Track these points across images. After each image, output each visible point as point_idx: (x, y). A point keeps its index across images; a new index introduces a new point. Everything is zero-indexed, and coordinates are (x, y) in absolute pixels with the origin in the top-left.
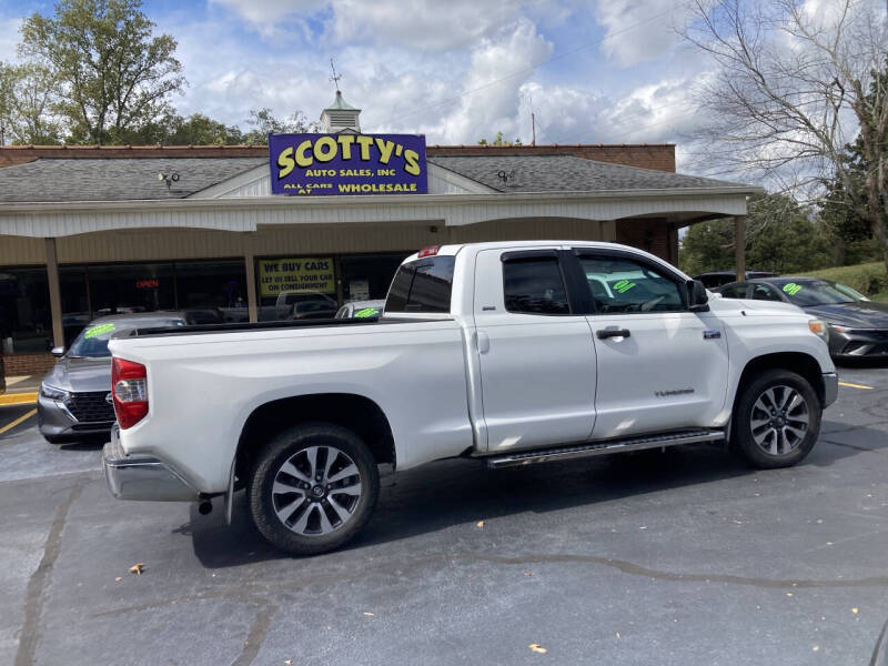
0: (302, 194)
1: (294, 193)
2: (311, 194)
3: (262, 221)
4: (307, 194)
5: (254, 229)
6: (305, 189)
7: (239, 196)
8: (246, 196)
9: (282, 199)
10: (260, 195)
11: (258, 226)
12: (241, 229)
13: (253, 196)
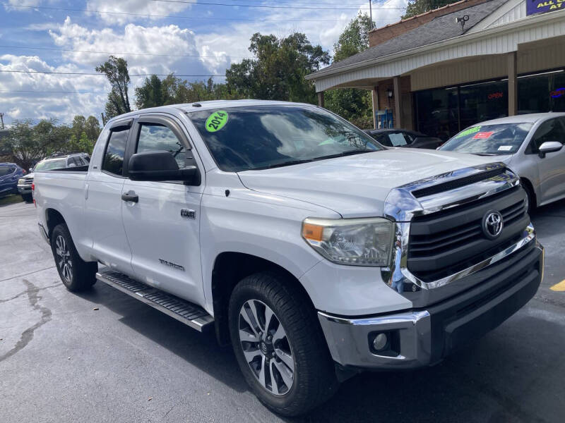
0: (554, 10)
1: (547, 9)
2: (562, 8)
3: (522, 41)
4: (558, 9)
5: (516, 49)
6: (556, 3)
7: (502, 23)
8: (508, 21)
9: (537, 17)
10: (519, 19)
11: (519, 46)
12: (505, 51)
13: (513, 20)
